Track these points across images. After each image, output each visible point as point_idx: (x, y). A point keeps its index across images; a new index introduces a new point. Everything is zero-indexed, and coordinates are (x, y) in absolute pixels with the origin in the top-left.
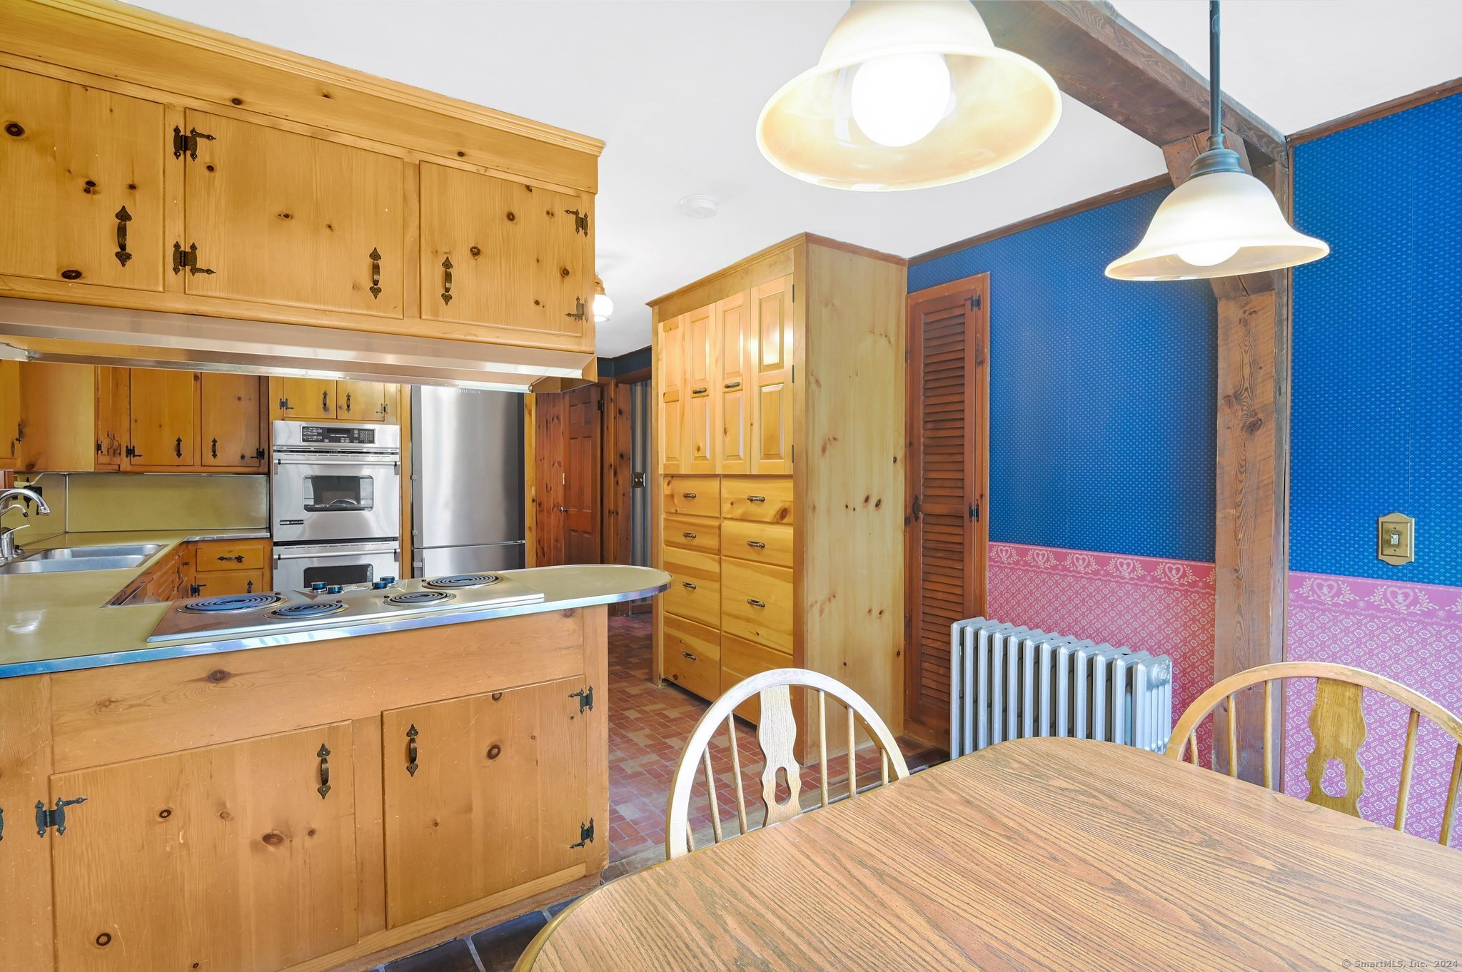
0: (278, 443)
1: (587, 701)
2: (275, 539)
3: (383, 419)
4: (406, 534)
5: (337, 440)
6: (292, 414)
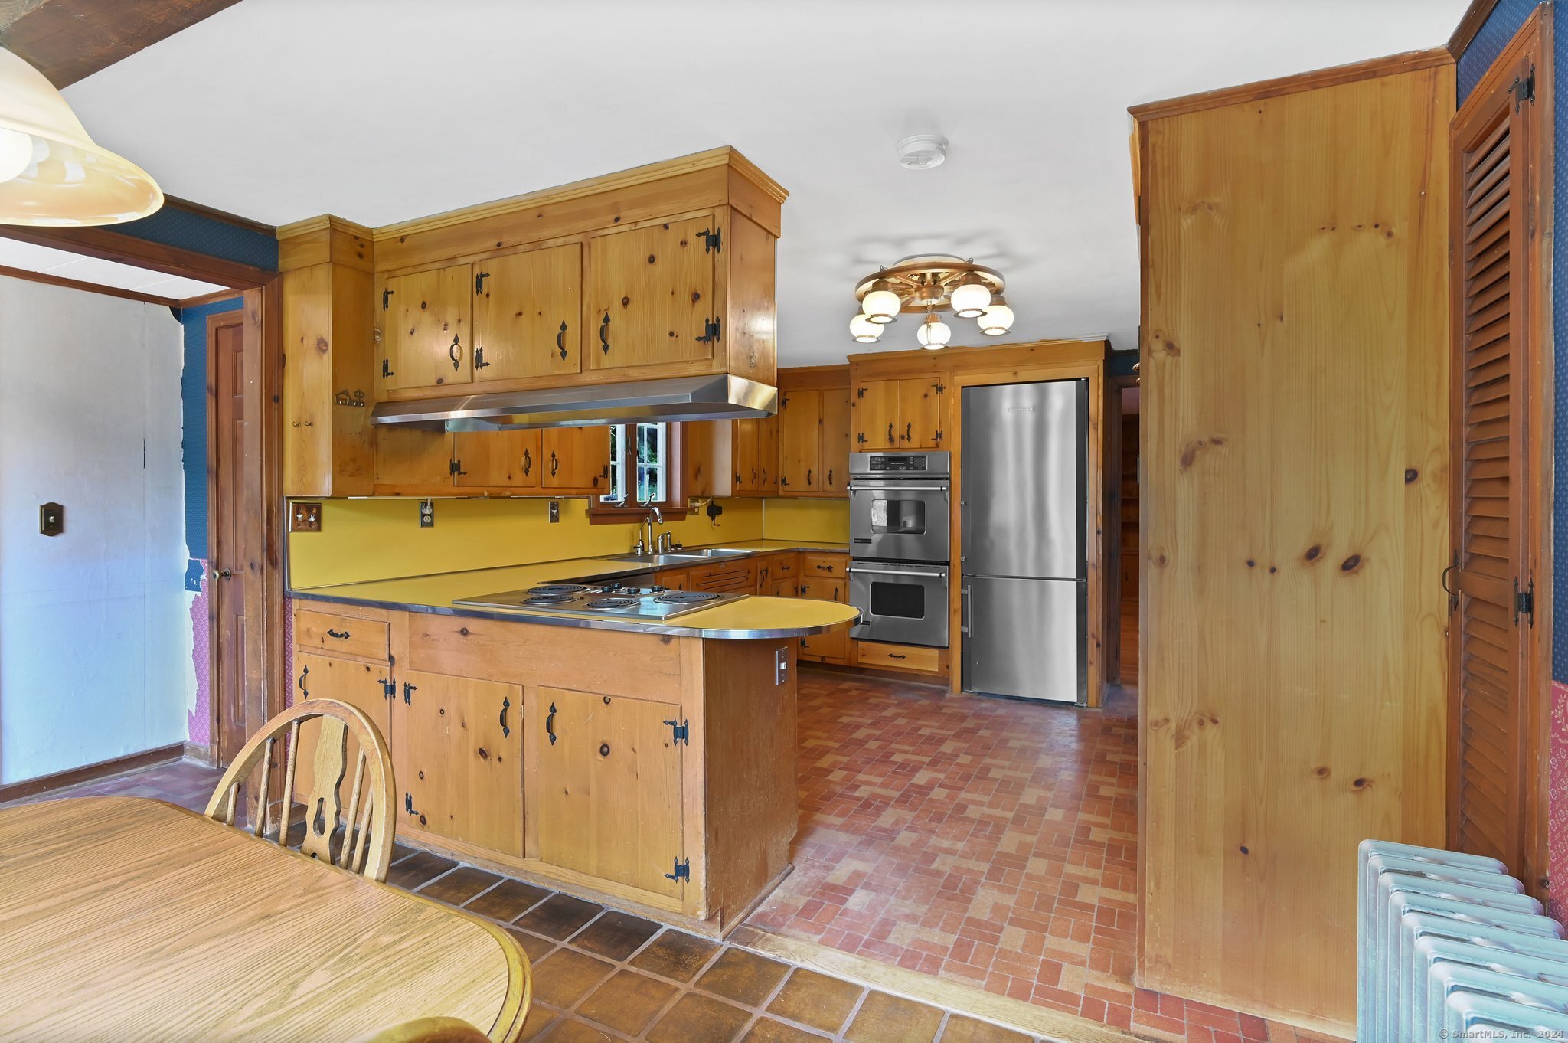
0: (854, 472)
1: (682, 733)
2: (852, 555)
3: (938, 446)
4: (957, 560)
5: (896, 468)
6: (866, 445)
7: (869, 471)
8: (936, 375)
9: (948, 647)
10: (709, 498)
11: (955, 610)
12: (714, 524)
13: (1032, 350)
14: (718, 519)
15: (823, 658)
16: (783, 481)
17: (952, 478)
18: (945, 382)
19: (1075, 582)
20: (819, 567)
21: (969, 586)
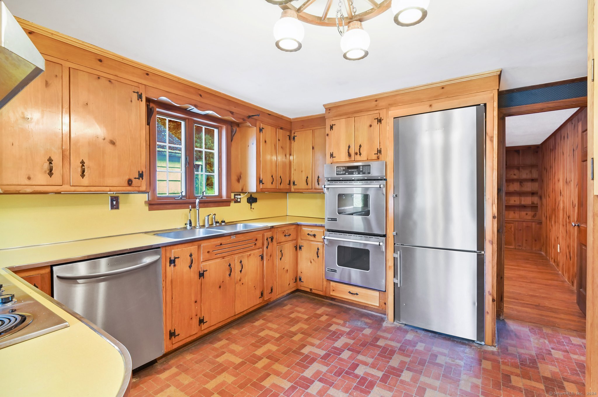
0: (327, 177)
2: (326, 228)
3: (378, 158)
4: (391, 233)
5: (352, 173)
6: (335, 160)
7: (336, 176)
8: (377, 112)
9: (385, 291)
10: (246, 193)
11: (389, 267)
12: (251, 208)
13: (443, 88)
14: (254, 205)
15: (311, 289)
16: (294, 183)
17: (388, 180)
18: (383, 115)
19: (476, 254)
20: (308, 234)
21: (399, 252)
